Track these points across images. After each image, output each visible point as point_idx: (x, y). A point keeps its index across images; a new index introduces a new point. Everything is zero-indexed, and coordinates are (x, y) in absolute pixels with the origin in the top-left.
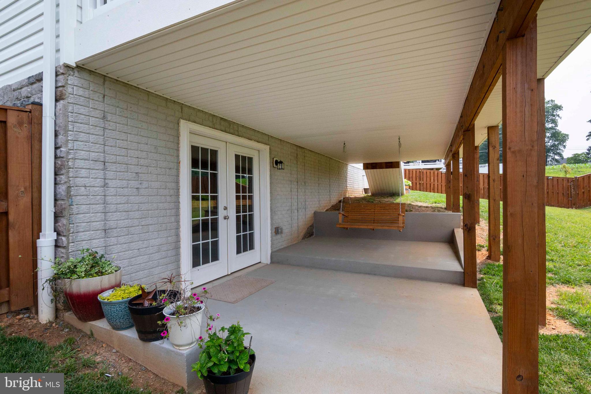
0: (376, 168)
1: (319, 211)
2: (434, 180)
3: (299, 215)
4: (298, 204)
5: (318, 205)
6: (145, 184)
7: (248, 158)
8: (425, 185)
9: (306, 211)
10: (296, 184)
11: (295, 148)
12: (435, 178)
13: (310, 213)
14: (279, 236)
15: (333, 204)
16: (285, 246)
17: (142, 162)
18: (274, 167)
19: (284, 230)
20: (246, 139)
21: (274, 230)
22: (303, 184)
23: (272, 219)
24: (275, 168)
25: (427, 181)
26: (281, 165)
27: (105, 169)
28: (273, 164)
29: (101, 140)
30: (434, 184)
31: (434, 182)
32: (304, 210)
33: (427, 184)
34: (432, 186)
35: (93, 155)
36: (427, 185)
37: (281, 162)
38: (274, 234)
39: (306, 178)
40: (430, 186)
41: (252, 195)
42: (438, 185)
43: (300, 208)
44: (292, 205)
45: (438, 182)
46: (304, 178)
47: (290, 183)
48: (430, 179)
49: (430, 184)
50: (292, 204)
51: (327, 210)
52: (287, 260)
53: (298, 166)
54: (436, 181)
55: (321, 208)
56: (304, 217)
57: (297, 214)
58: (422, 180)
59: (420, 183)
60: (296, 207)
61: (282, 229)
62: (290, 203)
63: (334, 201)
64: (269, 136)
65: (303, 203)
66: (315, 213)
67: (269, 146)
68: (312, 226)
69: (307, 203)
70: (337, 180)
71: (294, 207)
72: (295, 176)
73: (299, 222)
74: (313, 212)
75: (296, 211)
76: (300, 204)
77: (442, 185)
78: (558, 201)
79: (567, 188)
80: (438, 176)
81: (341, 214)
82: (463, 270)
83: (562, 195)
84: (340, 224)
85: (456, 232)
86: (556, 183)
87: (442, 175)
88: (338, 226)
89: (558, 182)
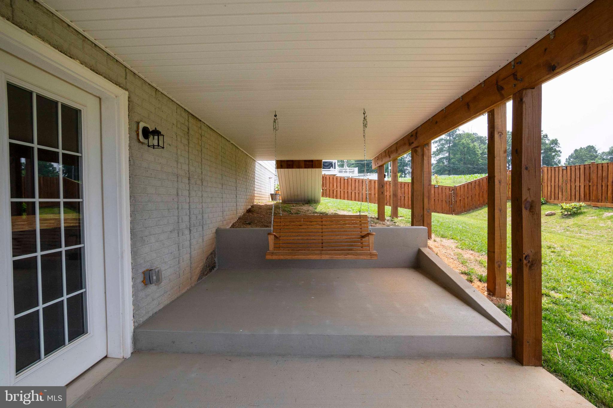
0: (293, 168)
1: (222, 227)
2: (337, 186)
3: (192, 237)
4: (190, 218)
5: (222, 218)
8: (328, 190)
9: (205, 229)
10: (187, 182)
11: (185, 115)
12: (338, 185)
13: (209, 233)
14: (152, 288)
15: (240, 214)
16: (167, 302)
18: (139, 141)
19: (163, 272)
20: (49, 46)
21: (140, 278)
22: (199, 182)
23: (135, 253)
24: (142, 143)
25: (329, 187)
26: (156, 137)
28: (138, 135)
30: (337, 191)
31: (337, 188)
32: (200, 229)
33: (329, 190)
34: (335, 193)
36: (330, 192)
37: (156, 133)
38: (141, 285)
39: (203, 173)
40: (333, 193)
41: (79, 202)
42: (340, 191)
43: (194, 226)
44: (180, 221)
45: (340, 189)
46: (201, 173)
47: (176, 180)
48: (333, 186)
49: (333, 190)
50: (180, 219)
51: (233, 226)
52: (174, 342)
53: (190, 151)
54: (339, 188)
55: (225, 222)
56: (200, 240)
57: (188, 236)
58: (325, 186)
60: (188, 224)
61: (158, 274)
62: (176, 218)
63: (241, 211)
64: (127, 70)
65: (200, 217)
66: (219, 232)
67: (127, 93)
68: (213, 254)
69: (206, 216)
70: (244, 180)
71: (183, 226)
72: (185, 167)
73: (192, 250)
74: (214, 230)
75: (187, 232)
76: (193, 217)
77: (344, 191)
78: (442, 208)
79: (449, 196)
80: (340, 182)
81: (273, 235)
82: (509, 333)
83: (445, 202)
84: (272, 254)
85: (427, 254)
86: (440, 191)
87: (344, 180)
88: (268, 257)
89: (442, 190)
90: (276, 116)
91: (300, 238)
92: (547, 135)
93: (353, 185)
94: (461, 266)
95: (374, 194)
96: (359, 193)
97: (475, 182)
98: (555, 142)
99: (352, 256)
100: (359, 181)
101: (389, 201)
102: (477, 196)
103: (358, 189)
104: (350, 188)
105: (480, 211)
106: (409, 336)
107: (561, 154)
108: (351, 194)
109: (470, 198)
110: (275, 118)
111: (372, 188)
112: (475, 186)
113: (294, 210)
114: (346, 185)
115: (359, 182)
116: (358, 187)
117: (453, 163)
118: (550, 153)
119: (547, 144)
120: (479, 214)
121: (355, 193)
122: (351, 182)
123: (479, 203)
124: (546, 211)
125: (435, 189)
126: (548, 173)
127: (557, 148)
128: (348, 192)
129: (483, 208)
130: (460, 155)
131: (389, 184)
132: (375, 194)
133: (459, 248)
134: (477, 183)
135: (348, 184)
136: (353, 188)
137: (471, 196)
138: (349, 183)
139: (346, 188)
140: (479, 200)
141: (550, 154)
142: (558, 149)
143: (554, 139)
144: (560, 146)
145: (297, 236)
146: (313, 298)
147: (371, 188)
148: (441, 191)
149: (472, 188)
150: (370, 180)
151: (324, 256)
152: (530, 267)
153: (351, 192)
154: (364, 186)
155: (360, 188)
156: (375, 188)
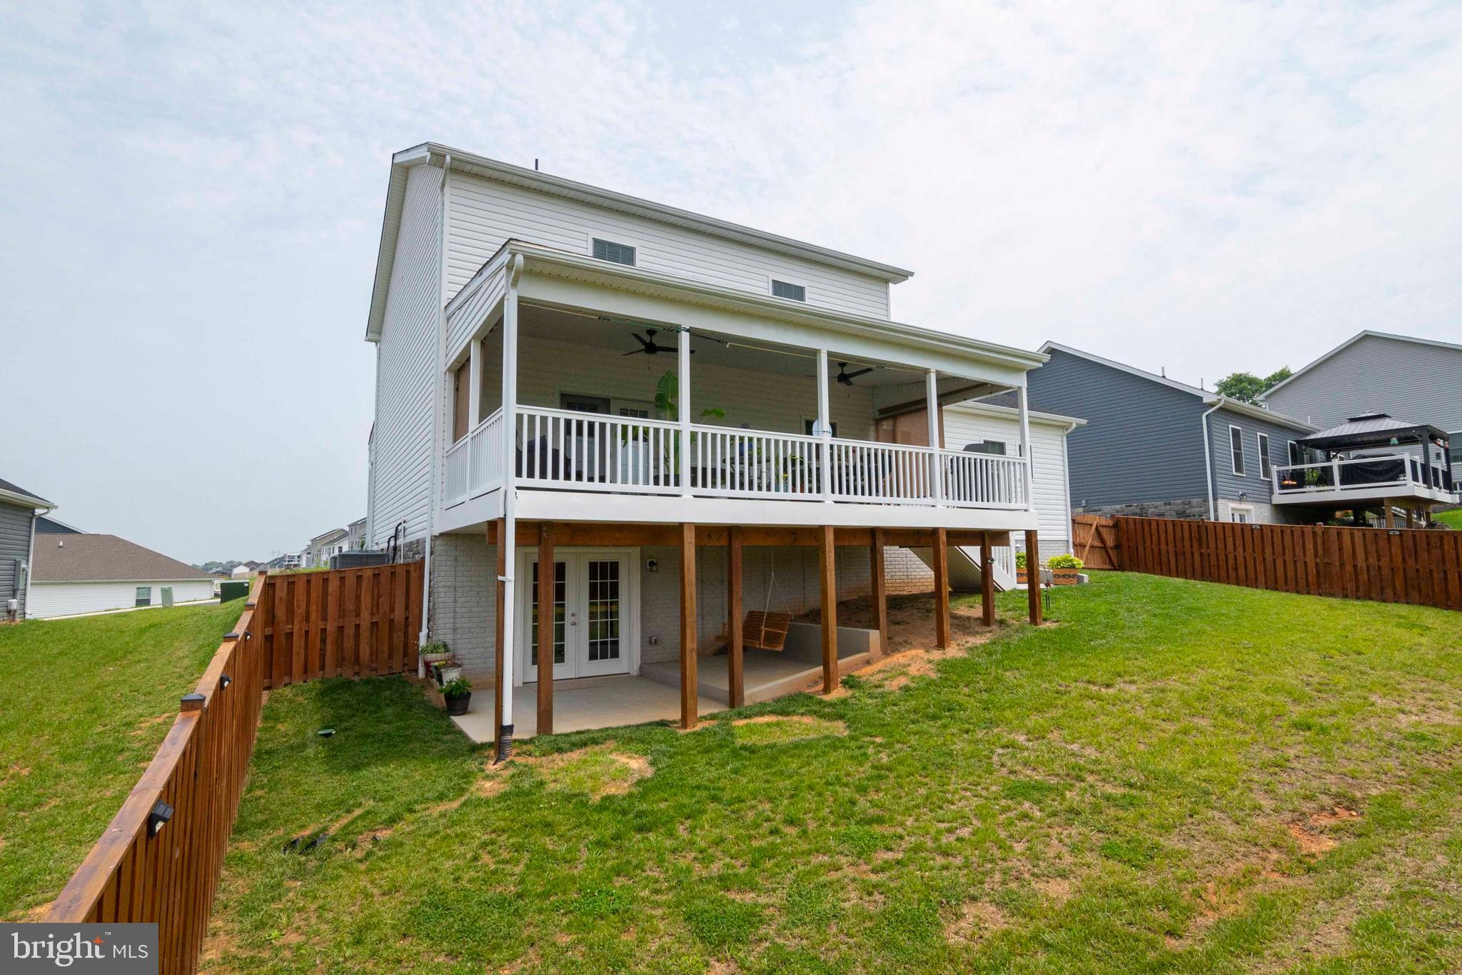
2: (1234, 544)
6: (483, 599)
7: (611, 563)
8: (1213, 557)
12: (1237, 543)
17: (481, 584)
21: (647, 640)
23: (644, 626)
25: (1217, 549)
27: (455, 592)
29: (453, 574)
30: (1235, 557)
31: (1235, 550)
33: (1217, 555)
34: (1231, 562)
35: (449, 584)
36: (1218, 559)
38: (647, 644)
41: (617, 601)
42: (1245, 557)
45: (1244, 551)
48: (1226, 544)
49: (1226, 556)
54: (1240, 550)
58: (1204, 545)
59: (1201, 554)
77: (1255, 558)
87: (1252, 532)
93: (1278, 542)
96: (1295, 562)
103: (1291, 552)
104: (1268, 551)
111: (1332, 550)
114: (1258, 542)
116: (1291, 549)
121: (1285, 561)
122: (1270, 536)
128: (1264, 559)
131: (1386, 536)
132: (1342, 564)
135: (1263, 540)
136: (1278, 549)
138: (1265, 539)
139: (1258, 550)
147: (1330, 548)
153: (1274, 560)
154: (1310, 546)
155: (1298, 550)
156: (1341, 549)
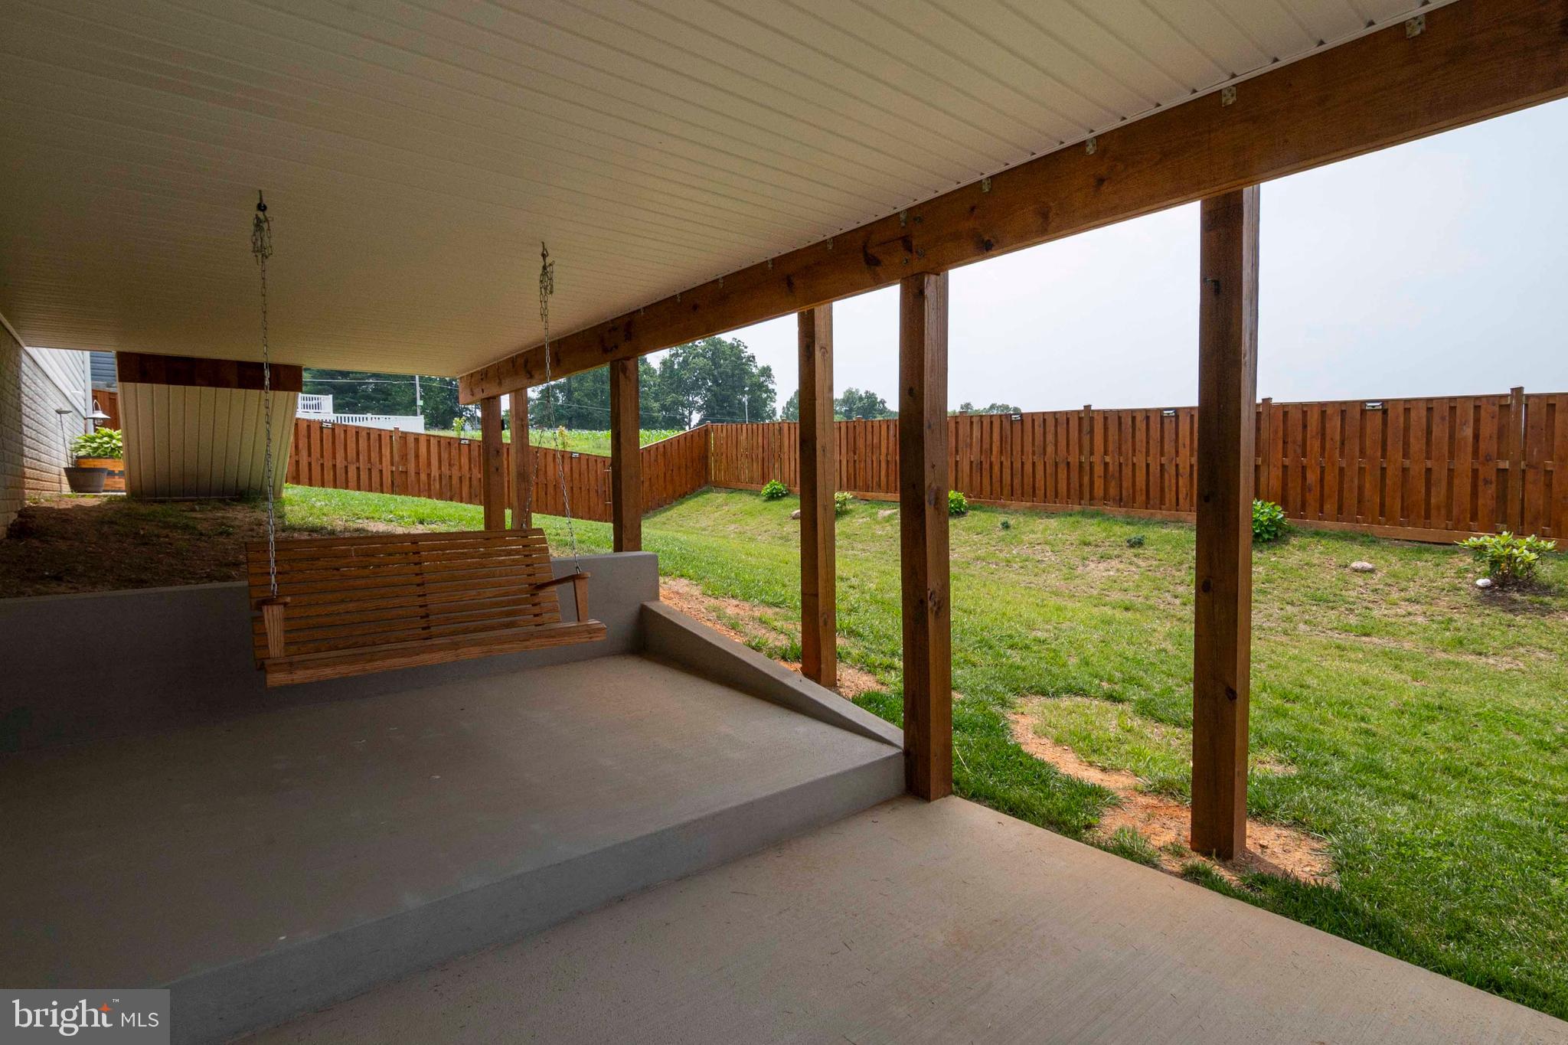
31: (297, 454)
42: (310, 464)
45: (310, 455)
77: (322, 465)
78: (589, 509)
79: (605, 480)
80: (309, 437)
81: (280, 604)
82: (899, 747)
83: (595, 494)
84: (291, 667)
85: (667, 616)
86: (584, 467)
87: (322, 432)
88: (277, 678)
89: (588, 465)
90: (262, 207)
91: (351, 606)
92: (753, 357)
93: (351, 445)
94: (733, 634)
95: (416, 473)
96: (370, 470)
97: (657, 448)
98: (766, 372)
99: (543, 640)
100: (369, 434)
101: (458, 491)
102: (661, 481)
103: (366, 458)
104: (340, 454)
105: (669, 513)
106: (746, 805)
107: (777, 397)
108: (347, 473)
109: (648, 483)
110: (261, 214)
111: (408, 457)
112: (657, 456)
113: (206, 525)
114: (327, 444)
115: (369, 438)
116: (366, 454)
117: (579, 402)
118: (759, 393)
119: (753, 375)
120: (668, 519)
121: (358, 468)
122: (342, 436)
123: (665, 496)
124: (791, 510)
125: (571, 462)
126: (789, 433)
127: (770, 385)
128: (334, 466)
129: (673, 506)
130: (591, 384)
131: (457, 445)
132: (418, 474)
133: (710, 596)
134: (661, 449)
135: (334, 443)
136: (351, 454)
137: (650, 479)
138: (337, 440)
139: (328, 453)
140: (665, 488)
141: (759, 396)
142: (771, 387)
143: (766, 366)
144: (775, 380)
145: (343, 601)
146: (438, 777)
147: (406, 455)
148: (586, 467)
149: (650, 462)
150: (402, 432)
151: (465, 650)
152: (937, 613)
153: (346, 467)
154: (386, 451)
155: (374, 456)
156: (417, 456)
